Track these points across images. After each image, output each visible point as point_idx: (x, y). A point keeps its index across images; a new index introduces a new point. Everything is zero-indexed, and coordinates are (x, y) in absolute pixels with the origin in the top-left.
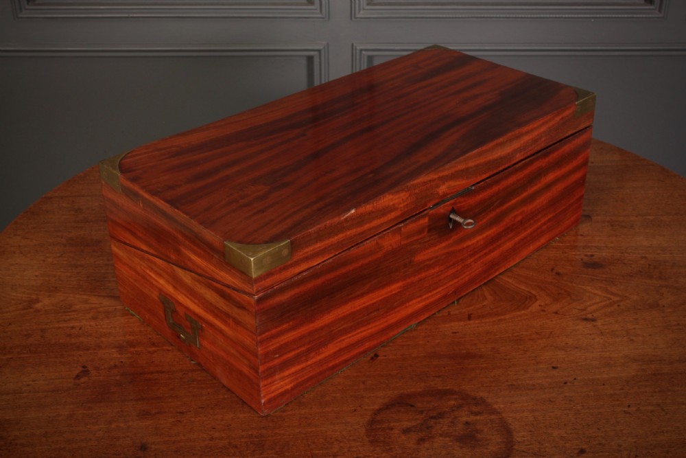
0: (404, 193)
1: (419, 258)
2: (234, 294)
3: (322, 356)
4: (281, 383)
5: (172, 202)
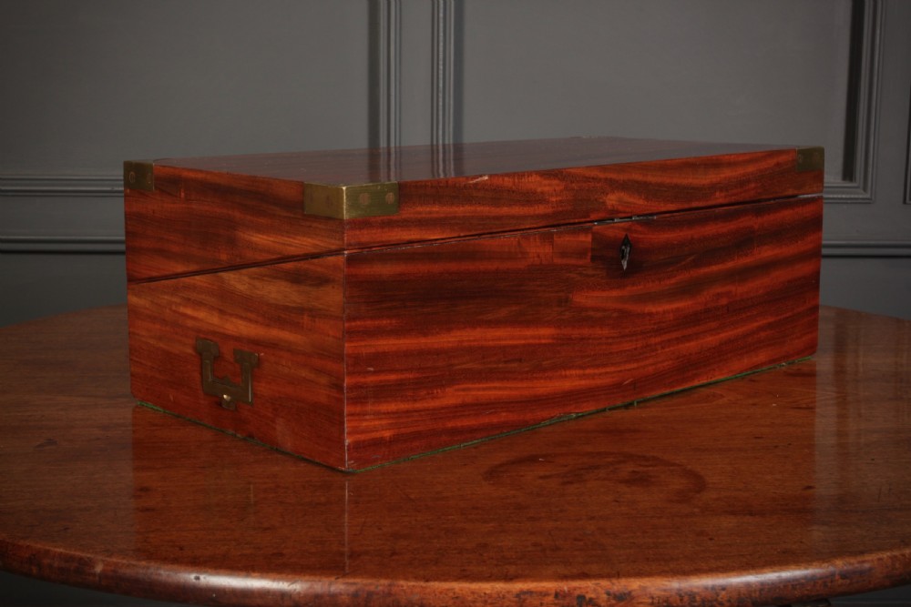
2: (313, 266)
3: (437, 403)
4: (376, 422)
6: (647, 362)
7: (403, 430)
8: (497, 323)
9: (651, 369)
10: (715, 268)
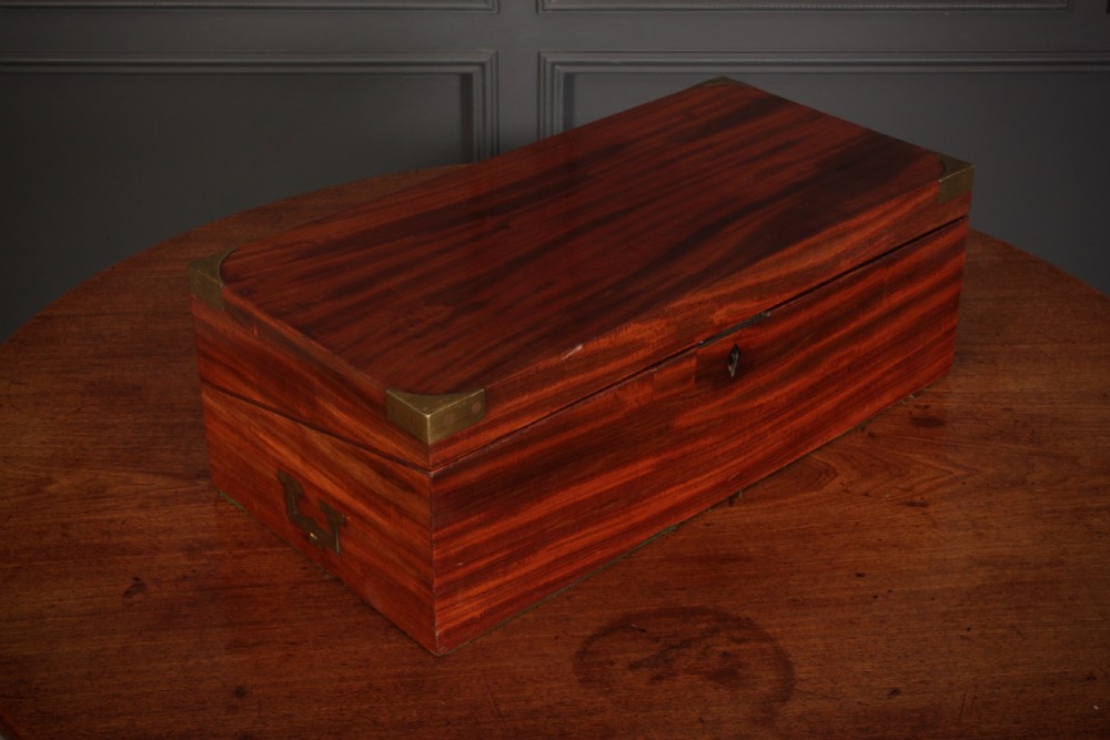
0: (659, 322)
1: (681, 422)
2: (399, 469)
3: (528, 569)
4: (465, 607)
5: (305, 329)
6: (756, 451)
7: (494, 604)
8: (592, 476)
9: (759, 456)
10: (836, 336)
